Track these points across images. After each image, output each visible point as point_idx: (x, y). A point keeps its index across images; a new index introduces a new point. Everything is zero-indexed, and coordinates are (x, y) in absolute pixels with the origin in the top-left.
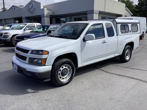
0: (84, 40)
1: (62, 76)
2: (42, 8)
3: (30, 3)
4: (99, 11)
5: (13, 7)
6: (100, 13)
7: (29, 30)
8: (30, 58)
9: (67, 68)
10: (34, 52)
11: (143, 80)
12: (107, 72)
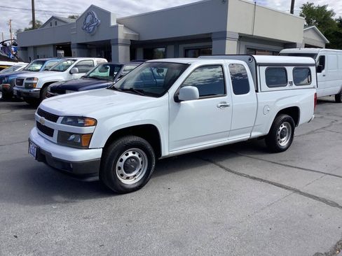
0: (177, 99)
1: (127, 172)
2: (113, 23)
3: (88, 13)
4: (239, 34)
5: (54, 20)
6: (242, 38)
7: (79, 72)
8: (59, 131)
9: (136, 155)
10: (69, 120)
11: (301, 191)
12: (229, 171)
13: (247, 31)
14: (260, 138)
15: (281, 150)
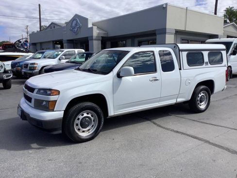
1: (83, 128)
2: (90, 25)
3: (74, 19)
4: (175, 30)
6: (178, 32)
8: (35, 99)
9: (89, 115)
10: (42, 91)
11: (211, 141)
12: (160, 126)
13: (181, 28)
14: (185, 102)
15: (200, 111)
